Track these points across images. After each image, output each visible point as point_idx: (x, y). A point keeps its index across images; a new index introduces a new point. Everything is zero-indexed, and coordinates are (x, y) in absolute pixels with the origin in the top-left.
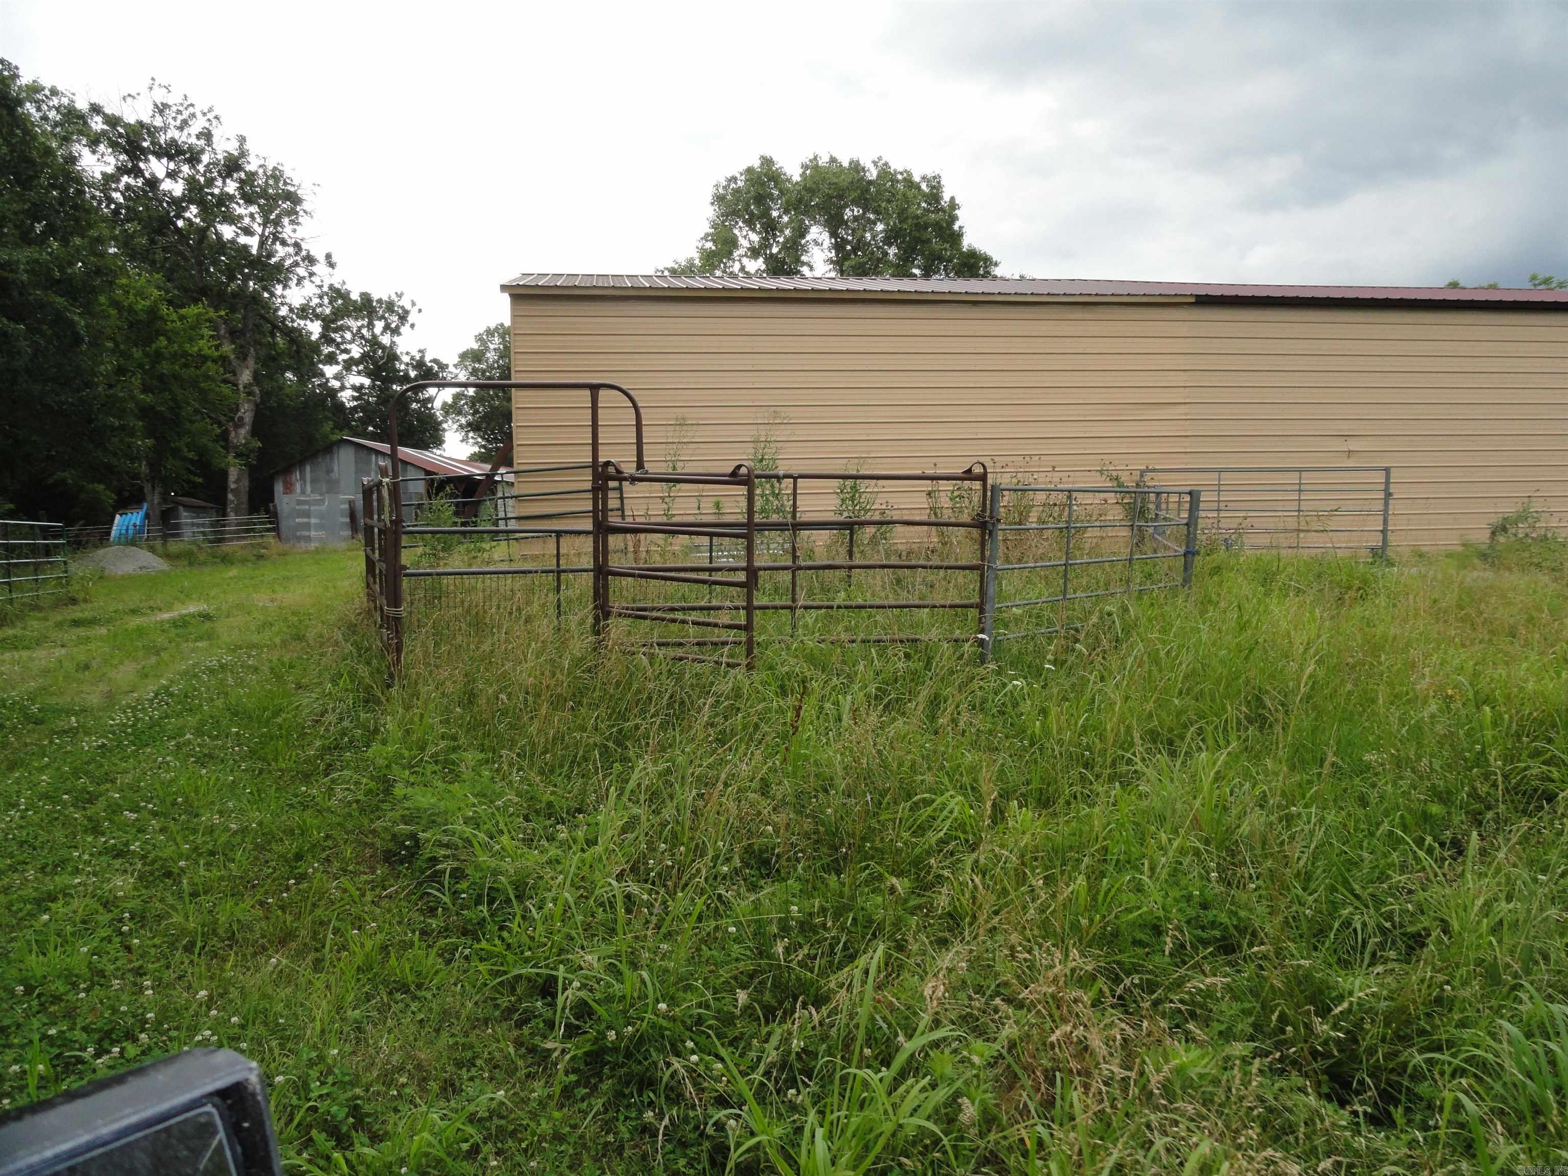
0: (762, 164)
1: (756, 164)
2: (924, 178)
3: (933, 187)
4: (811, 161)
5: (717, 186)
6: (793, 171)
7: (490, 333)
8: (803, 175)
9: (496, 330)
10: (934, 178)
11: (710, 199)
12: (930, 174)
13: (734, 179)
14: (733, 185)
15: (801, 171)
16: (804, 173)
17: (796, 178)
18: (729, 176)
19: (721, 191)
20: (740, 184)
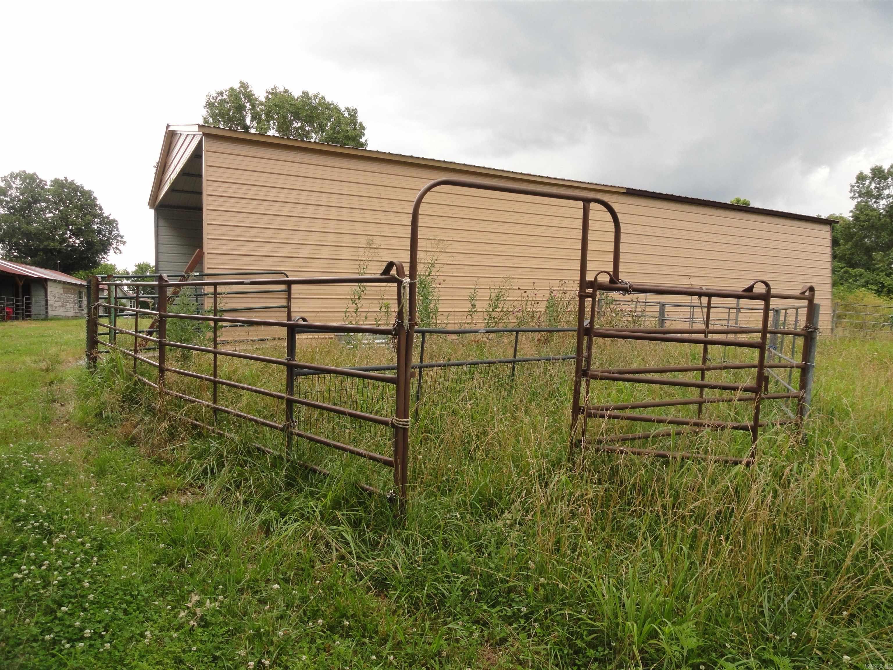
0: (241, 86)
1: (237, 86)
2: (347, 109)
3: (352, 116)
4: (272, 89)
5: (208, 96)
6: (260, 94)
7: (13, 176)
8: (267, 98)
9: (19, 175)
10: (353, 110)
11: (204, 104)
12: (350, 106)
13: (221, 94)
14: (220, 98)
15: (265, 95)
16: (268, 96)
17: (262, 99)
18: (219, 90)
19: (211, 100)
20: (225, 97)
